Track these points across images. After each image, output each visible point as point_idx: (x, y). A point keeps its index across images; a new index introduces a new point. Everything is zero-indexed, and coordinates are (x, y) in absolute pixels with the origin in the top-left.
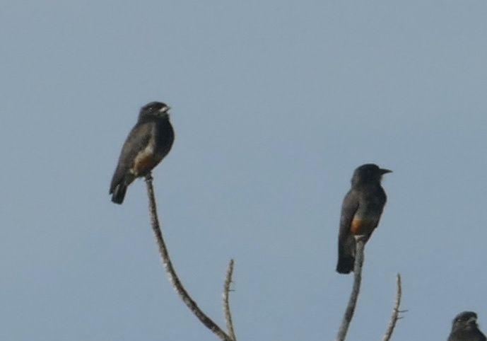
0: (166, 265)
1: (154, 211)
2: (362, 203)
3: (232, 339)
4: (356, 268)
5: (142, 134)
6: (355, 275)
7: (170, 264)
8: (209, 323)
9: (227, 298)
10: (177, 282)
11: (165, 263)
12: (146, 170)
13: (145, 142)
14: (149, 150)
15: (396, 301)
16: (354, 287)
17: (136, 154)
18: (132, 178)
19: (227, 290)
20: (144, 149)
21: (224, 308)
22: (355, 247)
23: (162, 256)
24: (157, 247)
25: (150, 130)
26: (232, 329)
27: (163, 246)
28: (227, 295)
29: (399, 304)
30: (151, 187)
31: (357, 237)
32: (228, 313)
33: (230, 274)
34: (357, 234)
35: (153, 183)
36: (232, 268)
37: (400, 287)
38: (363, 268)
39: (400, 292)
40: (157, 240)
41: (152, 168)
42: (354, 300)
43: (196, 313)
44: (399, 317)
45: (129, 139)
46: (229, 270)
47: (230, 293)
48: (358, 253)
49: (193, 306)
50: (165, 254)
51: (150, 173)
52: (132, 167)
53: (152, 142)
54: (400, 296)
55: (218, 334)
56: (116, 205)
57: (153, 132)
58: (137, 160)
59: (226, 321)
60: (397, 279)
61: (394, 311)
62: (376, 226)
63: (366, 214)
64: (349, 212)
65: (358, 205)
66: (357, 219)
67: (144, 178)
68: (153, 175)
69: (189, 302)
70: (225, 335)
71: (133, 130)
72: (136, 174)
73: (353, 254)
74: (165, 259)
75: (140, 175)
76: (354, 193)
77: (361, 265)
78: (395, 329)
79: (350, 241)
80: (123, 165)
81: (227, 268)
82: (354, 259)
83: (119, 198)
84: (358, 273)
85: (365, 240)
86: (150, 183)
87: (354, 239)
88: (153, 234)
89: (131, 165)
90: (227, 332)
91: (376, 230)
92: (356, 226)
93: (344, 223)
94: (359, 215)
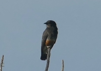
4: (47, 58)
6: (47, 61)
9: (1, 69)
16: (47, 65)
19: (2, 66)
22: (47, 50)
28: (1, 68)
31: (48, 47)
33: (2, 61)
34: (48, 46)
36: (3, 58)
37: (63, 65)
38: (50, 58)
39: (63, 66)
46: (2, 59)
47: (2, 67)
48: (48, 52)
54: (63, 68)
60: (62, 62)
62: (55, 43)
63: (51, 38)
64: (45, 38)
65: (48, 34)
66: (47, 40)
73: (46, 53)
77: (49, 57)
79: (45, 48)
81: (2, 58)
85: (51, 48)
91: (55, 44)
92: (47, 43)
93: (43, 41)
94: (48, 38)
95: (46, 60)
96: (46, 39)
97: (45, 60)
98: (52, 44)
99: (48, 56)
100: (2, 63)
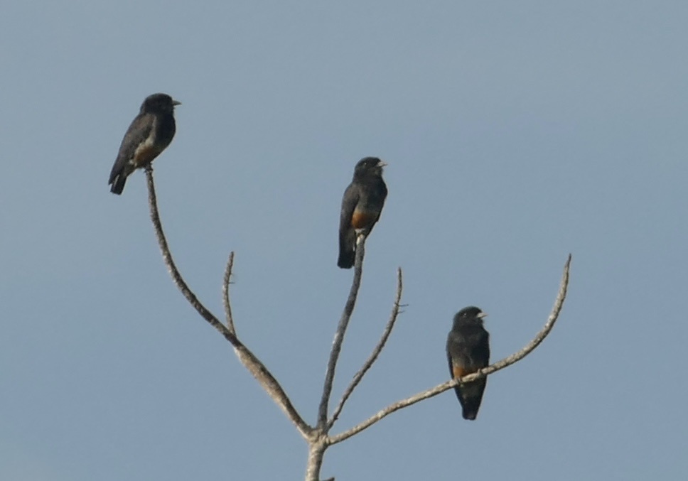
0: (165, 257)
1: (154, 203)
2: (362, 195)
3: (231, 332)
4: (356, 262)
5: (143, 125)
6: (356, 269)
7: (169, 256)
8: (208, 316)
9: (227, 291)
10: (177, 275)
11: (164, 254)
12: (146, 161)
13: (146, 135)
14: (149, 141)
15: (397, 296)
16: (354, 282)
17: (137, 146)
18: (132, 169)
19: (227, 282)
20: (145, 141)
21: (224, 301)
22: (356, 240)
23: (162, 248)
24: (157, 239)
25: (152, 122)
26: (231, 322)
27: (162, 238)
28: (227, 287)
29: (399, 298)
30: (151, 179)
31: (358, 231)
32: (228, 306)
33: (230, 267)
34: (358, 227)
35: (153, 175)
36: (232, 261)
37: (400, 281)
38: (364, 262)
39: (401, 286)
40: (156, 232)
41: (152, 159)
42: (354, 294)
43: (195, 306)
44: (399, 311)
45: (130, 130)
47: (229, 285)
49: (193, 298)
50: (165, 246)
51: (150, 164)
52: (132, 158)
53: (153, 134)
54: (400, 291)
55: (217, 327)
56: (116, 195)
57: (154, 125)
58: (137, 152)
59: (226, 314)
60: (398, 273)
61: (395, 305)
62: (377, 220)
63: (367, 207)
64: (350, 205)
65: (359, 197)
66: (357, 212)
67: (143, 170)
68: (152, 166)
69: (188, 295)
70: (224, 328)
71: (134, 121)
72: (136, 165)
73: (354, 249)
74: (164, 251)
75: (140, 166)
76: (354, 186)
77: (362, 258)
78: (395, 323)
79: (351, 235)
80: (123, 156)
81: (228, 261)
82: (355, 253)
83: (118, 188)
84: (358, 267)
85: (366, 234)
86: (151, 174)
87: (355, 233)
88: (153, 226)
89: (131, 156)
90: (227, 325)
91: (377, 223)
92: (356, 220)
93: (344, 216)
94: (359, 208)
95: (353, 268)
96: (354, 210)
97: (349, 267)
98: (368, 223)
99: (357, 256)
100: (230, 273)
